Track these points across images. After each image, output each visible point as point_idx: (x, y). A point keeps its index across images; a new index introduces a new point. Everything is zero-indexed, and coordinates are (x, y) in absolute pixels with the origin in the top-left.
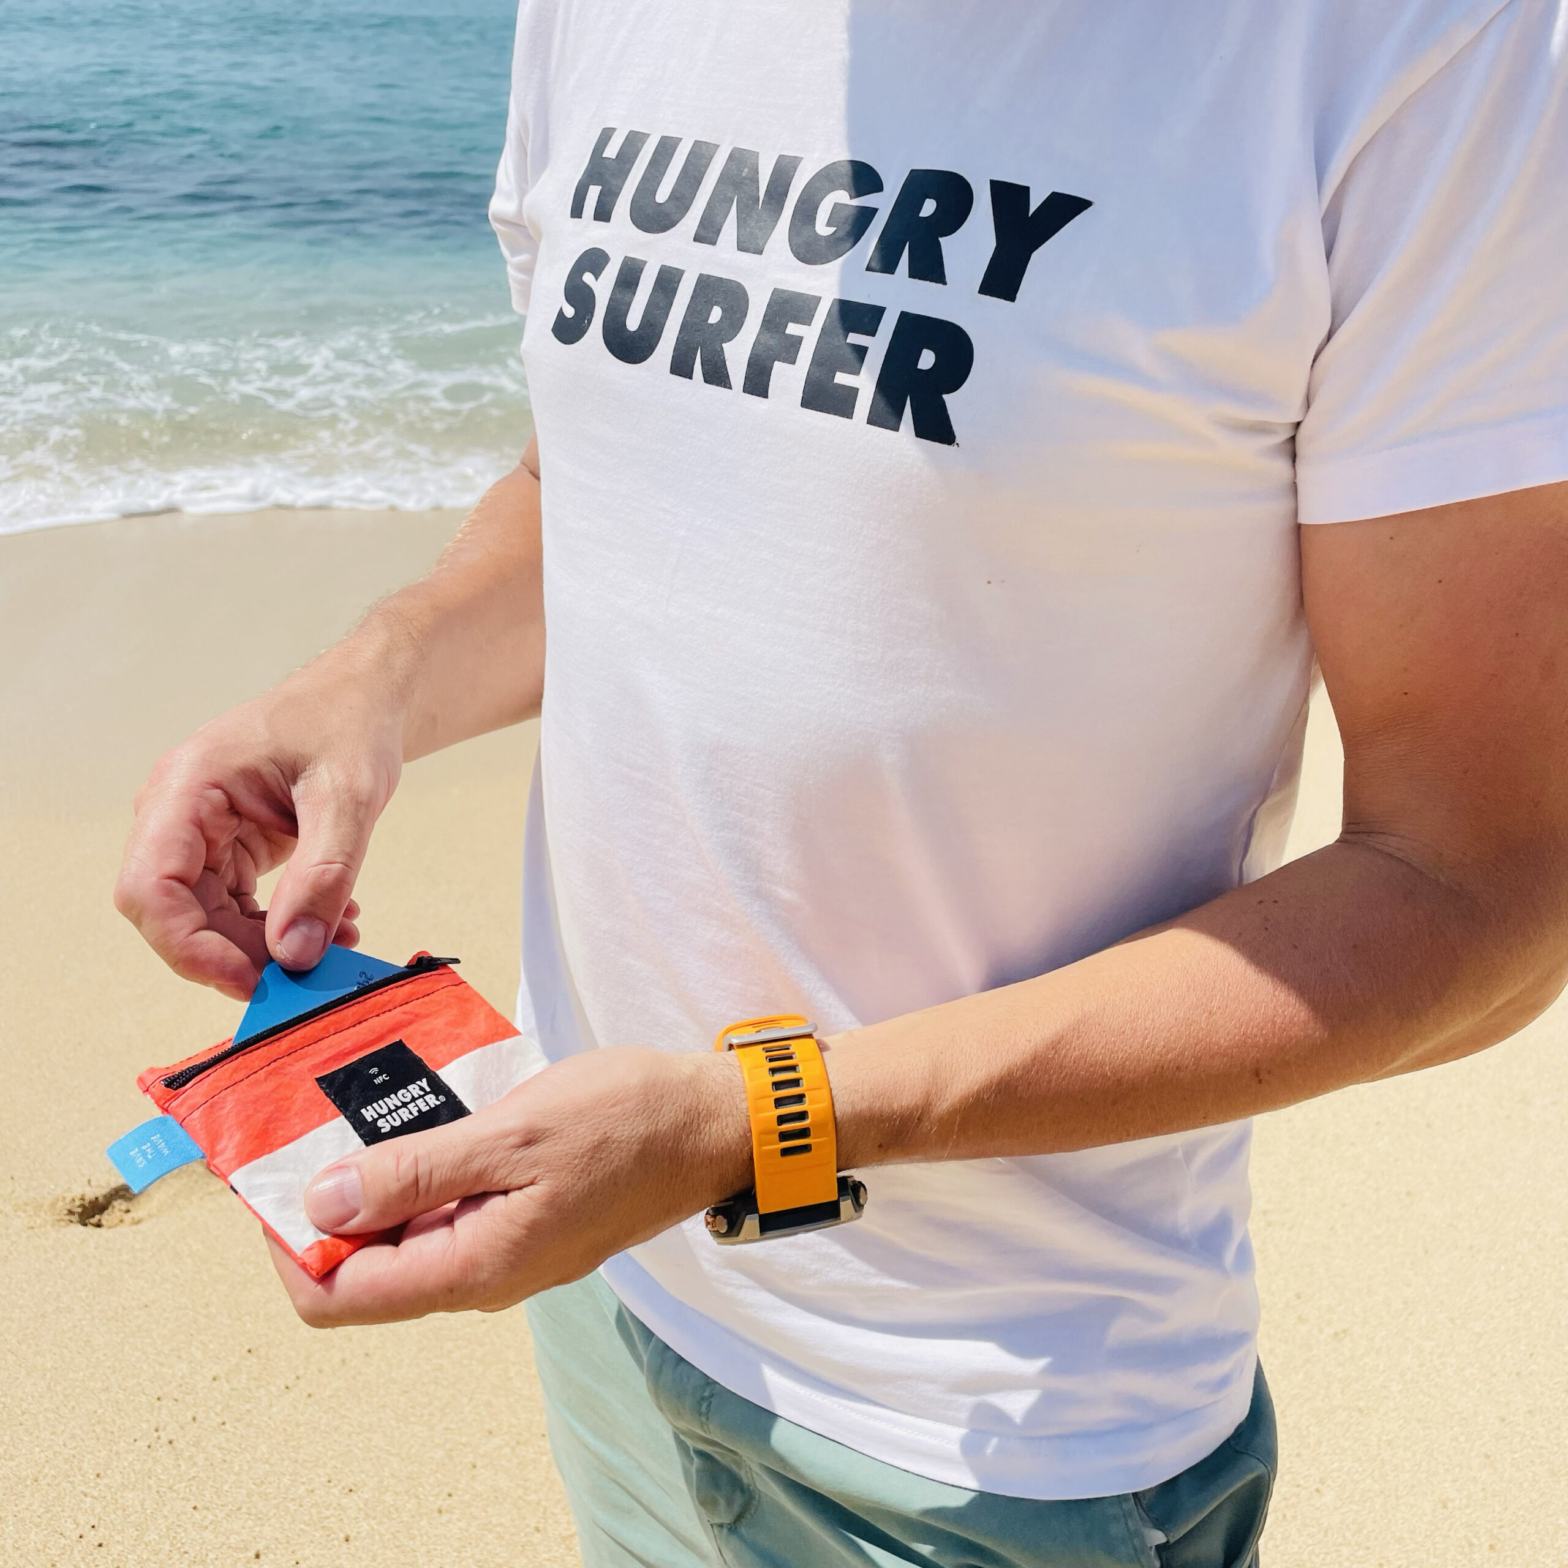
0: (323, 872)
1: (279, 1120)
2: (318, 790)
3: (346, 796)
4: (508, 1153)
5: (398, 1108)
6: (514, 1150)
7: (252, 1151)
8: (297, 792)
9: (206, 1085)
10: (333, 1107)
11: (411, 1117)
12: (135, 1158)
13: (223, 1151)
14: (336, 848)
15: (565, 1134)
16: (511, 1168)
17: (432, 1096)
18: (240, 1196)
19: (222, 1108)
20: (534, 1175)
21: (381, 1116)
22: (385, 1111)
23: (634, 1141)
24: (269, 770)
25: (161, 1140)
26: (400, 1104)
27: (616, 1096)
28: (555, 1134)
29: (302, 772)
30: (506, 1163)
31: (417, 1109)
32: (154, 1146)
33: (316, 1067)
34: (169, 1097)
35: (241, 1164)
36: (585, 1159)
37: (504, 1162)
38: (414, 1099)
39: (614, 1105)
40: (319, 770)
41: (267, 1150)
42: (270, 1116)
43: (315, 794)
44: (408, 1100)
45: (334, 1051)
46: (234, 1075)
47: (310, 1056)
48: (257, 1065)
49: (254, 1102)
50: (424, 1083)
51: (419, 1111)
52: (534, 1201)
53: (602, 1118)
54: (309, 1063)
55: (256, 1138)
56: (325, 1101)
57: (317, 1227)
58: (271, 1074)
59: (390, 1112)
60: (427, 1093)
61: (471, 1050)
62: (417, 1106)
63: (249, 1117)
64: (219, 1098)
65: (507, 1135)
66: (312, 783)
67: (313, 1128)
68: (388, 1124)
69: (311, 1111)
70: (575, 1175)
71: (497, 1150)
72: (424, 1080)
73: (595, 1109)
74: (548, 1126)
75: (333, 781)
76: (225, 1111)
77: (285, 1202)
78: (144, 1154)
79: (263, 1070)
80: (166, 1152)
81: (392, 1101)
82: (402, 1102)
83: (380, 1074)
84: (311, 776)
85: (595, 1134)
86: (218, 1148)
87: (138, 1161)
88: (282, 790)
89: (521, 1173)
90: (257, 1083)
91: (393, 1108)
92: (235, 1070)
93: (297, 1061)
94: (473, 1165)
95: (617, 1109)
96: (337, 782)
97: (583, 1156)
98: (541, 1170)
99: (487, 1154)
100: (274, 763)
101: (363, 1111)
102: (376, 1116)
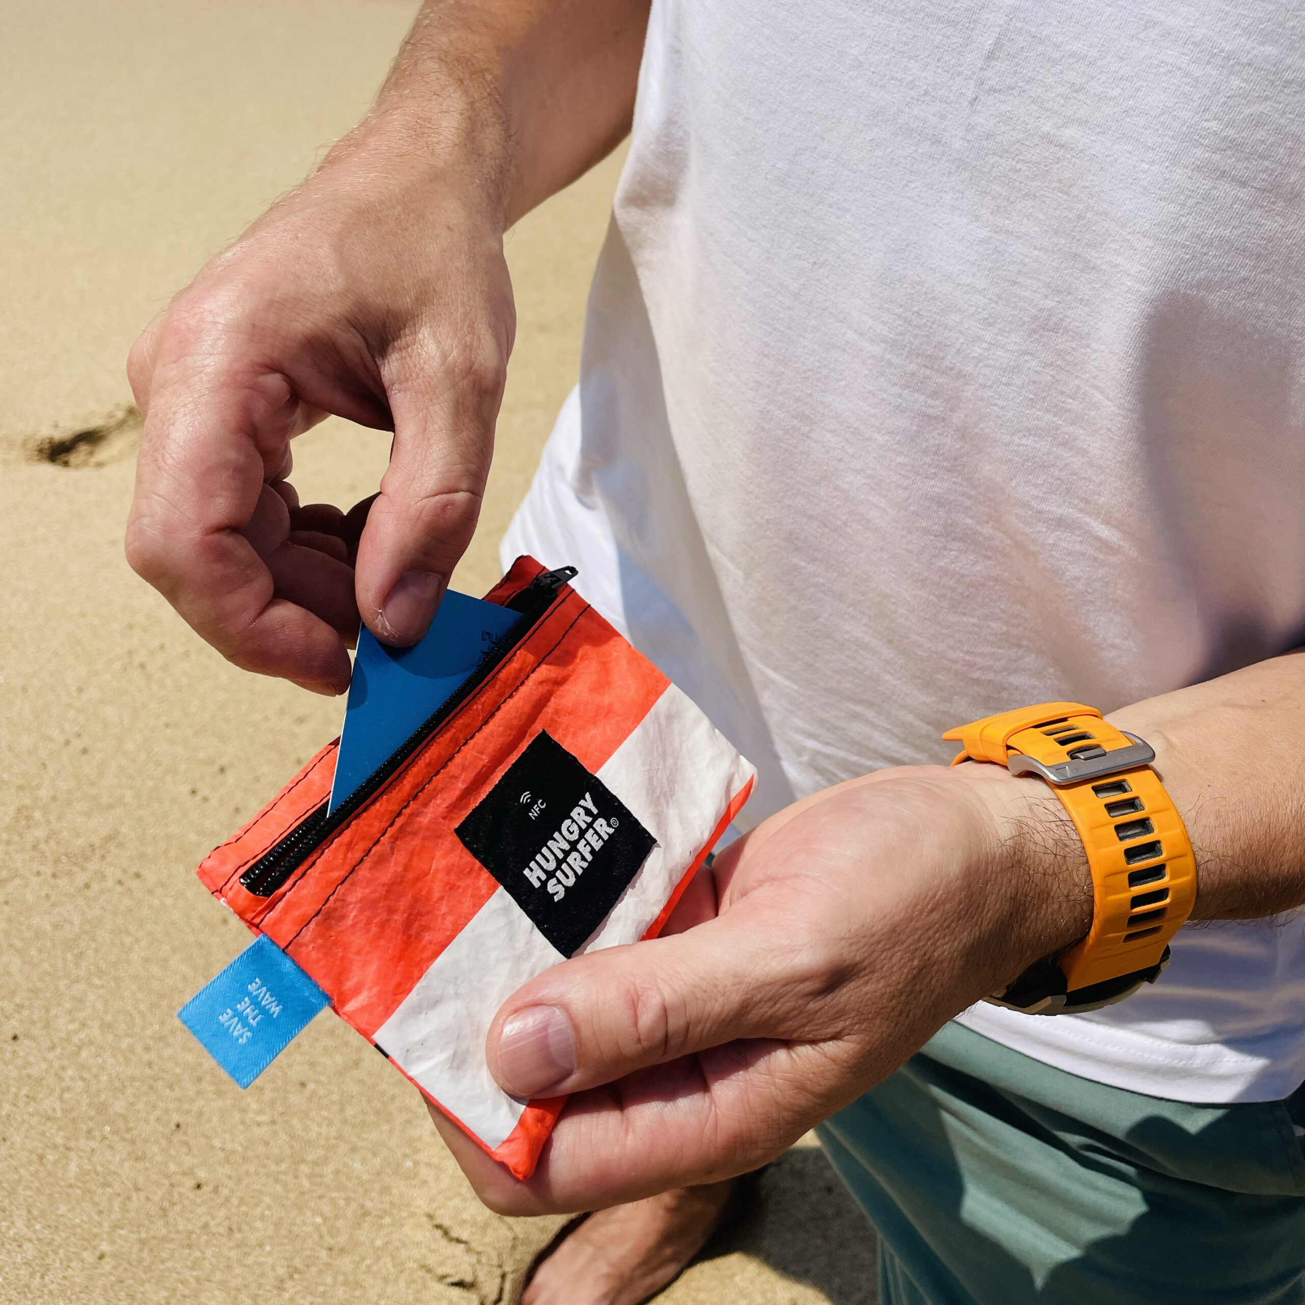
0: (444, 507)
1: (422, 915)
2: (422, 369)
3: (465, 382)
4: (800, 1002)
5: (567, 853)
6: (811, 997)
7: (399, 985)
8: (390, 369)
9: (311, 881)
10: (485, 874)
11: (585, 865)
12: (230, 1026)
13: (357, 991)
14: (459, 467)
15: (879, 966)
16: (804, 1021)
17: (601, 821)
18: (393, 1062)
19: (343, 917)
20: (838, 1029)
21: (550, 875)
22: (552, 866)
23: (957, 956)
24: (348, 339)
25: (264, 989)
26: (566, 847)
27: (934, 896)
28: (865, 969)
29: (394, 340)
30: (799, 1014)
31: (588, 848)
32: (256, 1003)
33: (453, 808)
34: (260, 908)
35: (388, 1011)
36: (903, 998)
37: (794, 1013)
38: (582, 833)
39: (932, 911)
40: (420, 336)
41: (416, 974)
42: (410, 914)
43: (418, 376)
44: (575, 837)
45: (470, 775)
46: (349, 855)
47: (440, 791)
48: (377, 826)
49: (386, 898)
50: (588, 802)
51: (593, 851)
52: (837, 1064)
53: (920, 932)
54: (440, 804)
55: (400, 960)
56: (474, 864)
57: (507, 1093)
58: (396, 839)
59: (559, 862)
60: (595, 818)
61: (631, 731)
62: (588, 843)
63: (383, 925)
64: (336, 900)
65: (803, 979)
66: (410, 357)
67: (468, 918)
68: (560, 885)
69: (459, 887)
70: (892, 1022)
71: (786, 998)
72: (587, 796)
73: (912, 920)
74: (858, 959)
75: (444, 357)
76: (349, 922)
77: (458, 1062)
78: (243, 1020)
79: (387, 835)
80: (276, 1010)
81: (558, 844)
82: (568, 841)
83: (534, 801)
84: (408, 346)
85: (912, 960)
86: (349, 984)
87: (236, 1033)
88: (366, 368)
89: (818, 1027)
90: (382, 860)
91: (561, 856)
92: (349, 846)
93: (425, 805)
94: (750, 1016)
95: (935, 916)
96: (450, 359)
97: (901, 994)
98: (848, 1023)
99: (769, 1004)
100: (354, 327)
101: (526, 872)
102: (543, 877)
